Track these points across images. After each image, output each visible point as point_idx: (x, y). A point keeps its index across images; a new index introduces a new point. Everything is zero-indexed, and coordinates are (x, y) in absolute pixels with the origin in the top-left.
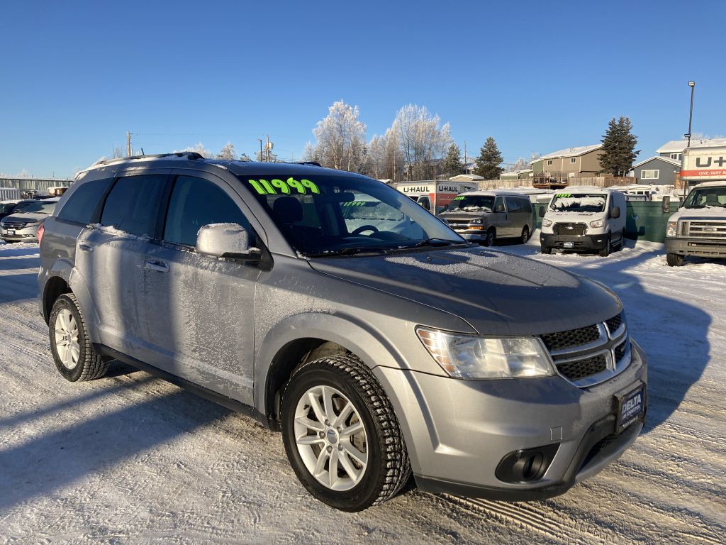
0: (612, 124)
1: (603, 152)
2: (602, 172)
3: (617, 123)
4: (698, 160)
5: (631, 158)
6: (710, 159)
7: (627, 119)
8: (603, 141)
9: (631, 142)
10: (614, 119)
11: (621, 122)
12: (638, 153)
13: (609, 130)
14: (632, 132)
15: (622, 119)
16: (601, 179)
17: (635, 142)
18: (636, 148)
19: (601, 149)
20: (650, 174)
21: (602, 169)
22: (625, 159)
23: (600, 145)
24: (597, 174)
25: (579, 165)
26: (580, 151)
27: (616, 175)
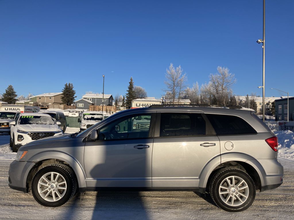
0: (66, 85)
1: (63, 96)
2: (62, 103)
3: (68, 85)
6: (140, 104)
7: (72, 84)
8: (63, 91)
9: (73, 93)
10: (67, 84)
11: (69, 85)
12: (76, 97)
13: (65, 87)
14: (73, 89)
15: (69, 84)
16: (62, 106)
17: (75, 93)
18: (75, 95)
19: (62, 94)
20: (81, 105)
21: (62, 102)
22: (72, 99)
23: (62, 93)
24: (61, 104)
25: (53, 100)
26: (52, 95)
27: (68, 105)
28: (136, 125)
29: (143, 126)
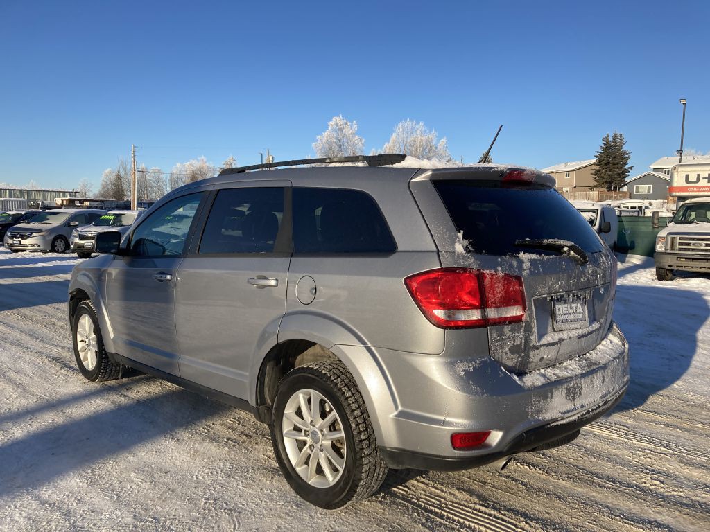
0: (606, 139)
1: (597, 168)
2: (596, 186)
3: (611, 139)
4: (687, 176)
5: (625, 173)
6: (699, 175)
7: (621, 135)
8: (597, 157)
9: (624, 158)
10: (608, 136)
11: (615, 137)
12: (631, 168)
13: (603, 146)
14: (625, 148)
15: (615, 135)
16: (595, 193)
17: (629, 158)
18: (630, 164)
19: (595, 164)
20: (643, 189)
21: (596, 184)
22: (619, 174)
23: (594, 160)
24: (591, 188)
25: (573, 179)
26: (573, 166)
27: (609, 190)
28: (667, 241)
29: (689, 244)
